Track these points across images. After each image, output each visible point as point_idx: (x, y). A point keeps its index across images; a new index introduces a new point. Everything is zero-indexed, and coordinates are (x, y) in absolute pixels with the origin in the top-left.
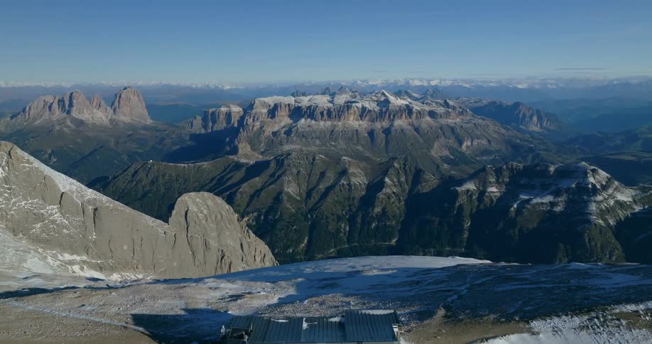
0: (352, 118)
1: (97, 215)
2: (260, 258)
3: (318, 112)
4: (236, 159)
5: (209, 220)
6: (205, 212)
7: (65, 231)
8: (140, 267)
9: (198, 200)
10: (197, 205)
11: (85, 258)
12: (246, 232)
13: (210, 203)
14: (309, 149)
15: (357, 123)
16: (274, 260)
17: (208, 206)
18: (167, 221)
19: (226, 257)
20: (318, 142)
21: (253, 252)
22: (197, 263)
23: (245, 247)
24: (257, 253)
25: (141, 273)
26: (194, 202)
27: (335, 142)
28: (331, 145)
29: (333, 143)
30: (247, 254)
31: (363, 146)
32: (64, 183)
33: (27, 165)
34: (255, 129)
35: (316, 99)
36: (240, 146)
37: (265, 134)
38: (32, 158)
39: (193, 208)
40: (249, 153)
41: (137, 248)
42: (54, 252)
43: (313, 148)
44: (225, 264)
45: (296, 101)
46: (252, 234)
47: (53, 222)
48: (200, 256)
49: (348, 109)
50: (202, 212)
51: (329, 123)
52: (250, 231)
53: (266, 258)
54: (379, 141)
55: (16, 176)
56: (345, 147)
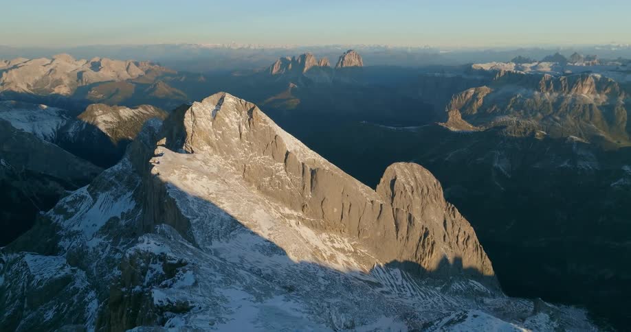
0: (586, 90)
1: (314, 176)
2: (463, 239)
3: (542, 82)
4: (445, 126)
5: (415, 193)
6: (412, 184)
7: (287, 187)
8: (346, 230)
9: (406, 170)
10: (405, 176)
11: (301, 214)
12: (451, 209)
13: (418, 175)
14: (527, 122)
15: (592, 96)
16: (479, 244)
17: (415, 177)
18: (374, 188)
19: (429, 236)
20: (539, 115)
21: (457, 232)
22: (400, 237)
23: (449, 225)
24: (461, 233)
25: (347, 237)
26: (403, 173)
27: (560, 116)
28: (556, 120)
29: (558, 118)
30: (450, 233)
31: (596, 124)
32: (291, 142)
33: (263, 125)
34: (469, 96)
35: (541, 67)
36: (450, 114)
37: (478, 103)
38: (268, 119)
39: (401, 179)
40: (459, 122)
41: (346, 212)
42: (277, 205)
43: (533, 122)
44: (428, 244)
45: (517, 68)
46: (457, 213)
47: (279, 178)
48: (404, 229)
49: (583, 80)
50: (409, 184)
51: (555, 95)
52: (456, 210)
53: (470, 241)
54: (621, 120)
55: (254, 134)
56: (573, 124)
